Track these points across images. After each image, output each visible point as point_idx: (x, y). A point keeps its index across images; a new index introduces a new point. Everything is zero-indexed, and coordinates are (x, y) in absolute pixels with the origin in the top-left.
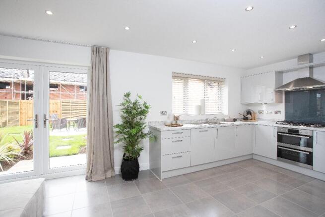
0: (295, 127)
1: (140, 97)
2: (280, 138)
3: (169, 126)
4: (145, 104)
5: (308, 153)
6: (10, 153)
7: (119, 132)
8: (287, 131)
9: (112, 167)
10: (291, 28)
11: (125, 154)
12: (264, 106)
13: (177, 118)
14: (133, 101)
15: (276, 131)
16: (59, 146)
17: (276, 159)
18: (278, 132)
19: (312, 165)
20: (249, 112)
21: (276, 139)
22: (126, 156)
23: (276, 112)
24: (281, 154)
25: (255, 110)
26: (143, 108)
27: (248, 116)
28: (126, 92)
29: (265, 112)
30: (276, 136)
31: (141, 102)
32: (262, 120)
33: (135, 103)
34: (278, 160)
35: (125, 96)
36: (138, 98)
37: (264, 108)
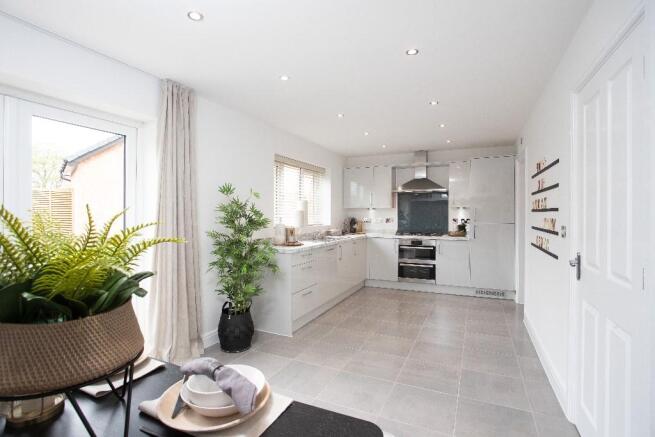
0: (419, 238)
1: (257, 195)
2: (402, 252)
5: (432, 266)
8: (409, 243)
12: (372, 211)
13: (289, 232)
15: (397, 244)
17: (396, 280)
18: (400, 246)
19: (435, 279)
20: (353, 222)
21: (397, 255)
23: (388, 221)
24: (403, 272)
25: (357, 216)
27: (352, 226)
29: (373, 221)
30: (397, 249)
34: (399, 281)
37: (371, 215)
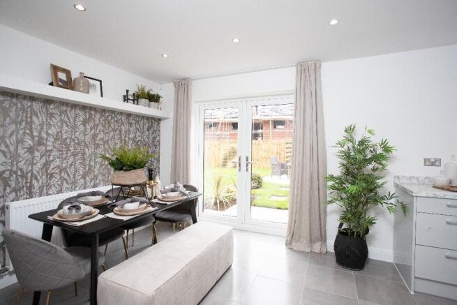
1: (370, 132)
3: (442, 188)
4: (383, 144)
6: (228, 195)
7: (333, 187)
9: (323, 238)
11: (341, 225)
14: (358, 139)
16: (274, 195)
22: (343, 228)
26: (379, 151)
28: (347, 125)
31: (375, 141)
33: (362, 143)
35: (346, 131)
36: (368, 135)
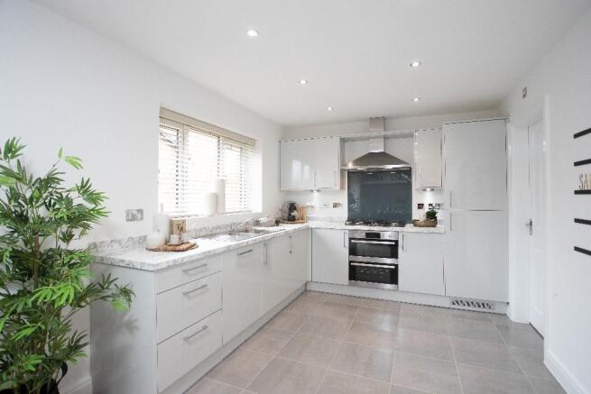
0: (376, 229)
1: (71, 161)
4: (84, 188)
5: (393, 267)
8: (363, 236)
10: (414, 65)
12: (316, 194)
13: (177, 227)
15: (347, 237)
17: (347, 284)
18: (350, 239)
19: (397, 284)
20: (293, 207)
21: (347, 251)
23: (335, 205)
24: (355, 274)
29: (316, 206)
30: (347, 244)
31: (69, 182)
32: (316, 219)
34: (350, 285)
37: (315, 199)
